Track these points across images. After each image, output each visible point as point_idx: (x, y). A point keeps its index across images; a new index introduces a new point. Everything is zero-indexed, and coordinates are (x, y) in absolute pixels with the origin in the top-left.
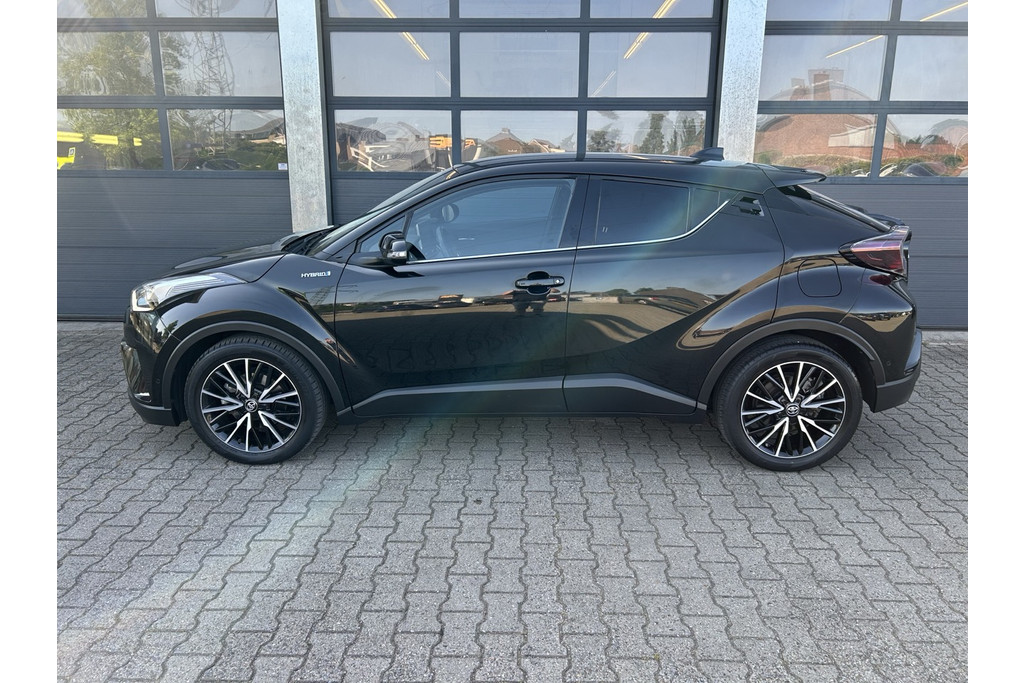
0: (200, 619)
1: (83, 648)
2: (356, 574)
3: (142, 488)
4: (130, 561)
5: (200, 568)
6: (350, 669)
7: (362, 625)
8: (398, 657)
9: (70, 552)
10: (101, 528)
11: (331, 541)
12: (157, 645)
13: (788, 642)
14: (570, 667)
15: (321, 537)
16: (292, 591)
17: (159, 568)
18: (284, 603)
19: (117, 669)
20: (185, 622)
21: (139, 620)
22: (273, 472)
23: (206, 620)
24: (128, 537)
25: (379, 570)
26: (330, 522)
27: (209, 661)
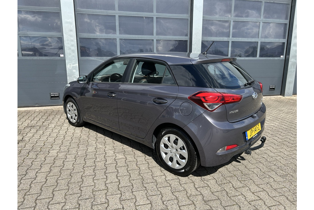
0: (108, 186)
1: (76, 199)
2: (143, 169)
3: (55, 155)
4: (70, 175)
5: (95, 173)
6: (161, 191)
7: (155, 180)
8: (172, 186)
9: (47, 175)
10: (52, 168)
11: (129, 162)
12: (100, 194)
13: (260, 168)
14: (217, 181)
15: (125, 161)
16: (129, 175)
17: (82, 175)
18: (129, 179)
19: (92, 203)
20: (104, 188)
21: (88, 189)
22: (96, 146)
23: (109, 186)
24: (63, 169)
25: (149, 166)
26: (125, 157)
27: (119, 196)
